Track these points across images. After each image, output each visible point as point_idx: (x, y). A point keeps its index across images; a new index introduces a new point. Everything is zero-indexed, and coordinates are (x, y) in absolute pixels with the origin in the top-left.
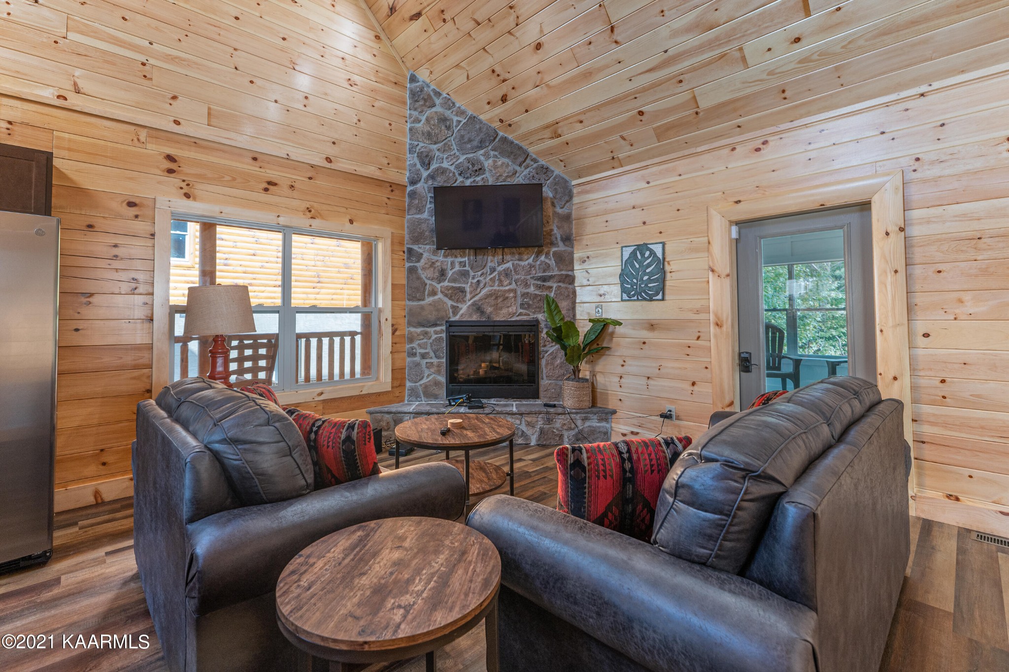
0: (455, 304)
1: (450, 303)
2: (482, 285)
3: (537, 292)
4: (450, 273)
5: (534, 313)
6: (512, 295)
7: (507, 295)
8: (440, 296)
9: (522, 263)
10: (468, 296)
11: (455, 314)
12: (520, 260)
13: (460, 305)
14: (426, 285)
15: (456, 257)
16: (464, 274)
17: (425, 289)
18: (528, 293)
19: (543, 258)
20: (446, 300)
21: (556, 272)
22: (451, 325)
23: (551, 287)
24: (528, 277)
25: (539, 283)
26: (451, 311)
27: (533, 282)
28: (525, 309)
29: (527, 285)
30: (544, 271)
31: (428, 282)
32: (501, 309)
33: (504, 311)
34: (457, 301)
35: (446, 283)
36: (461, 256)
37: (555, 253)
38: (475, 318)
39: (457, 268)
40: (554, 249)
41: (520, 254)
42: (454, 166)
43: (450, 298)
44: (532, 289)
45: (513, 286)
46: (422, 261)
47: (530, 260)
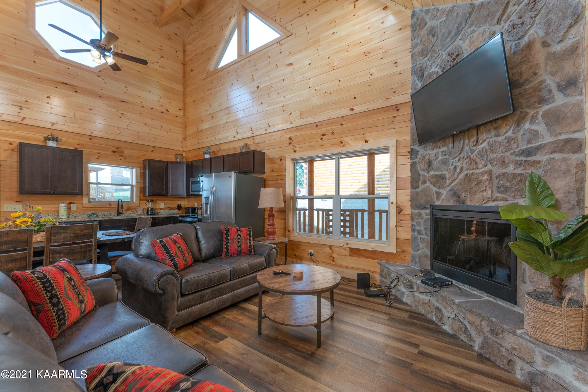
0: (438, 190)
1: (434, 189)
2: (458, 170)
3: (518, 171)
4: (435, 163)
5: (514, 197)
6: (485, 177)
7: (481, 178)
8: (428, 184)
9: (499, 139)
10: (448, 182)
11: (438, 198)
12: (497, 135)
13: (441, 191)
14: (420, 175)
15: (440, 148)
16: (444, 162)
17: (419, 179)
18: (504, 174)
19: (527, 125)
20: (432, 187)
21: (549, 139)
22: (434, 208)
23: (539, 162)
24: (508, 154)
25: (522, 158)
26: (435, 195)
27: (513, 158)
28: (501, 192)
29: (504, 163)
30: (529, 142)
31: (421, 173)
32: (475, 193)
33: (479, 196)
34: (439, 188)
35: (432, 173)
36: (443, 146)
37: (546, 115)
38: (451, 203)
39: (440, 157)
40: (545, 108)
41: (496, 128)
42: (438, 67)
43: (434, 185)
44: (511, 169)
45: (489, 167)
46: (419, 157)
47: (510, 133)
